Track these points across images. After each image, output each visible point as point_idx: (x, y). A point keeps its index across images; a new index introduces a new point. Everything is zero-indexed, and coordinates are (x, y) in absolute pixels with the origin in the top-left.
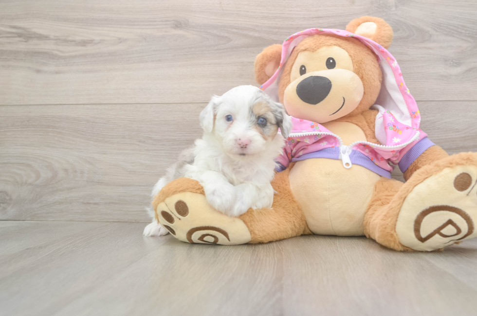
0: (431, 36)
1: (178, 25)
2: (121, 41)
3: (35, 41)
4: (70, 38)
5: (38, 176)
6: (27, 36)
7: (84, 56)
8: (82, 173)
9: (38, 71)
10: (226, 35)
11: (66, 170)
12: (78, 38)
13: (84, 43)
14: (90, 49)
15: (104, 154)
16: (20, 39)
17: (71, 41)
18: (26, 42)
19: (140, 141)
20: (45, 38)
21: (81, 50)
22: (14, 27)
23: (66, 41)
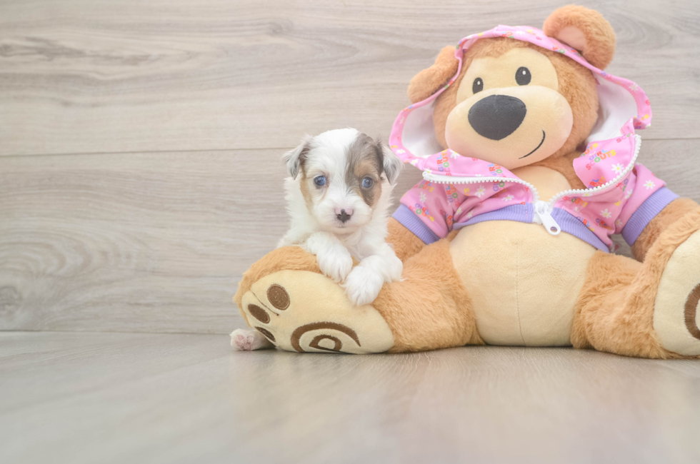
0: (671, 37)
1: (276, 30)
2: (190, 55)
3: (63, 59)
4: (115, 54)
5: (62, 262)
6: (50, 51)
7: (135, 79)
8: (129, 257)
9: (66, 104)
10: (350, 43)
11: (104, 254)
12: (127, 53)
13: (135, 60)
14: (143, 69)
15: (163, 228)
16: (41, 56)
17: (116, 58)
18: (49, 60)
19: (217, 208)
20: (79, 54)
21: (130, 70)
22: (34, 40)
23: (108, 58)
